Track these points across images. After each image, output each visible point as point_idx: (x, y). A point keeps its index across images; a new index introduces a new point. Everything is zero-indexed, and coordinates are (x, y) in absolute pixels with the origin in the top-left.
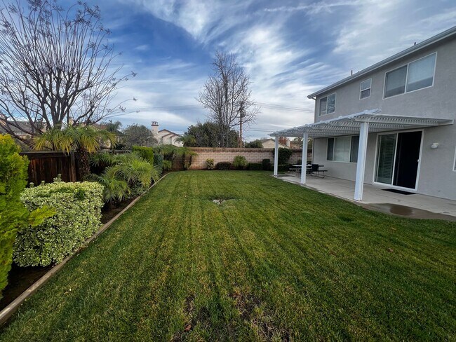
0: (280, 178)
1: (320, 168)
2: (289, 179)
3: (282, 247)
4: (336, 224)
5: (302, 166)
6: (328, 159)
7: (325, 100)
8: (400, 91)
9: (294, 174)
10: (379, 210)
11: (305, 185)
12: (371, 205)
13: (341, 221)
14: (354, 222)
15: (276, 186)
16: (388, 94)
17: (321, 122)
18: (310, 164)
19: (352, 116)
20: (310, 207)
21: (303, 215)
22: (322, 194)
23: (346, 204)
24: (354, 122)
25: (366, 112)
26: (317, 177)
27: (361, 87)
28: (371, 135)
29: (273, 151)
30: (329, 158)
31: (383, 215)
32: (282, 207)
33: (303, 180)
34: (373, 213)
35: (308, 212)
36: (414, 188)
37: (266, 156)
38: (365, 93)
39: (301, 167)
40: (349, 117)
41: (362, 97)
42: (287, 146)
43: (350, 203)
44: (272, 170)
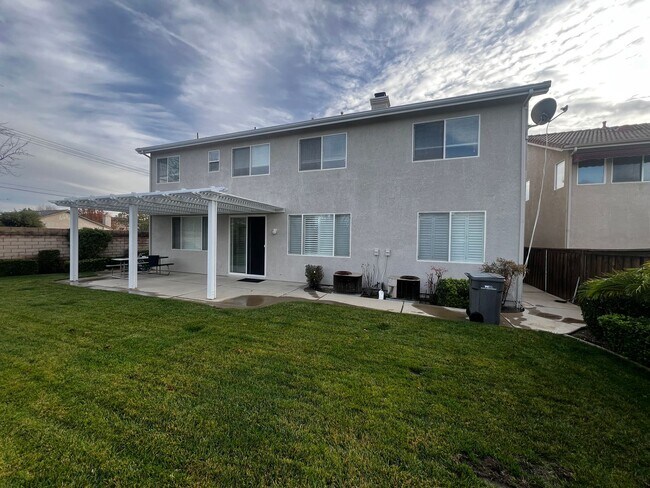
0: (85, 285)
1: (162, 261)
2: (106, 284)
3: (68, 424)
4: (179, 341)
5: (130, 259)
6: (174, 247)
7: (164, 161)
8: (246, 172)
9: (117, 273)
10: (232, 306)
11: (136, 290)
12: (225, 302)
13: (188, 334)
14: (205, 330)
15: (71, 303)
16: (237, 173)
17: (157, 192)
18: (147, 254)
19: (198, 191)
20: (142, 326)
21: (126, 344)
22: (163, 300)
23: (196, 308)
24: (201, 198)
25: (213, 189)
26: (160, 275)
27: (210, 156)
28: (221, 217)
29: (66, 235)
30: (176, 245)
31: (237, 311)
32: (82, 340)
33: (133, 282)
34: (226, 312)
35: (135, 336)
36: (263, 274)
37: (50, 244)
38: (214, 166)
39: (127, 262)
40: (194, 191)
41: (211, 170)
42: (103, 225)
43: (201, 305)
44: (66, 270)
